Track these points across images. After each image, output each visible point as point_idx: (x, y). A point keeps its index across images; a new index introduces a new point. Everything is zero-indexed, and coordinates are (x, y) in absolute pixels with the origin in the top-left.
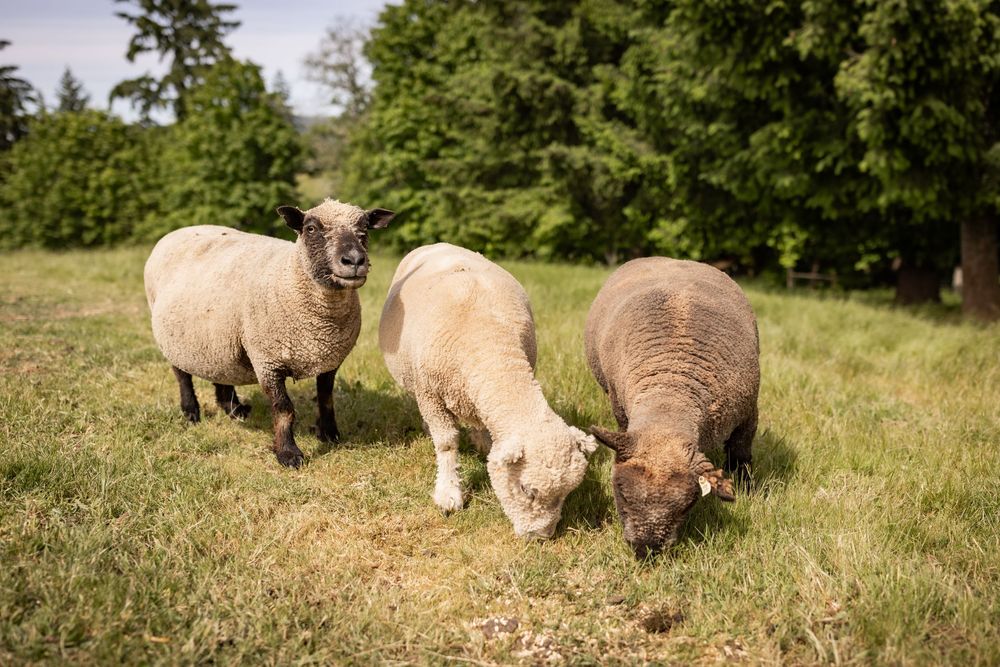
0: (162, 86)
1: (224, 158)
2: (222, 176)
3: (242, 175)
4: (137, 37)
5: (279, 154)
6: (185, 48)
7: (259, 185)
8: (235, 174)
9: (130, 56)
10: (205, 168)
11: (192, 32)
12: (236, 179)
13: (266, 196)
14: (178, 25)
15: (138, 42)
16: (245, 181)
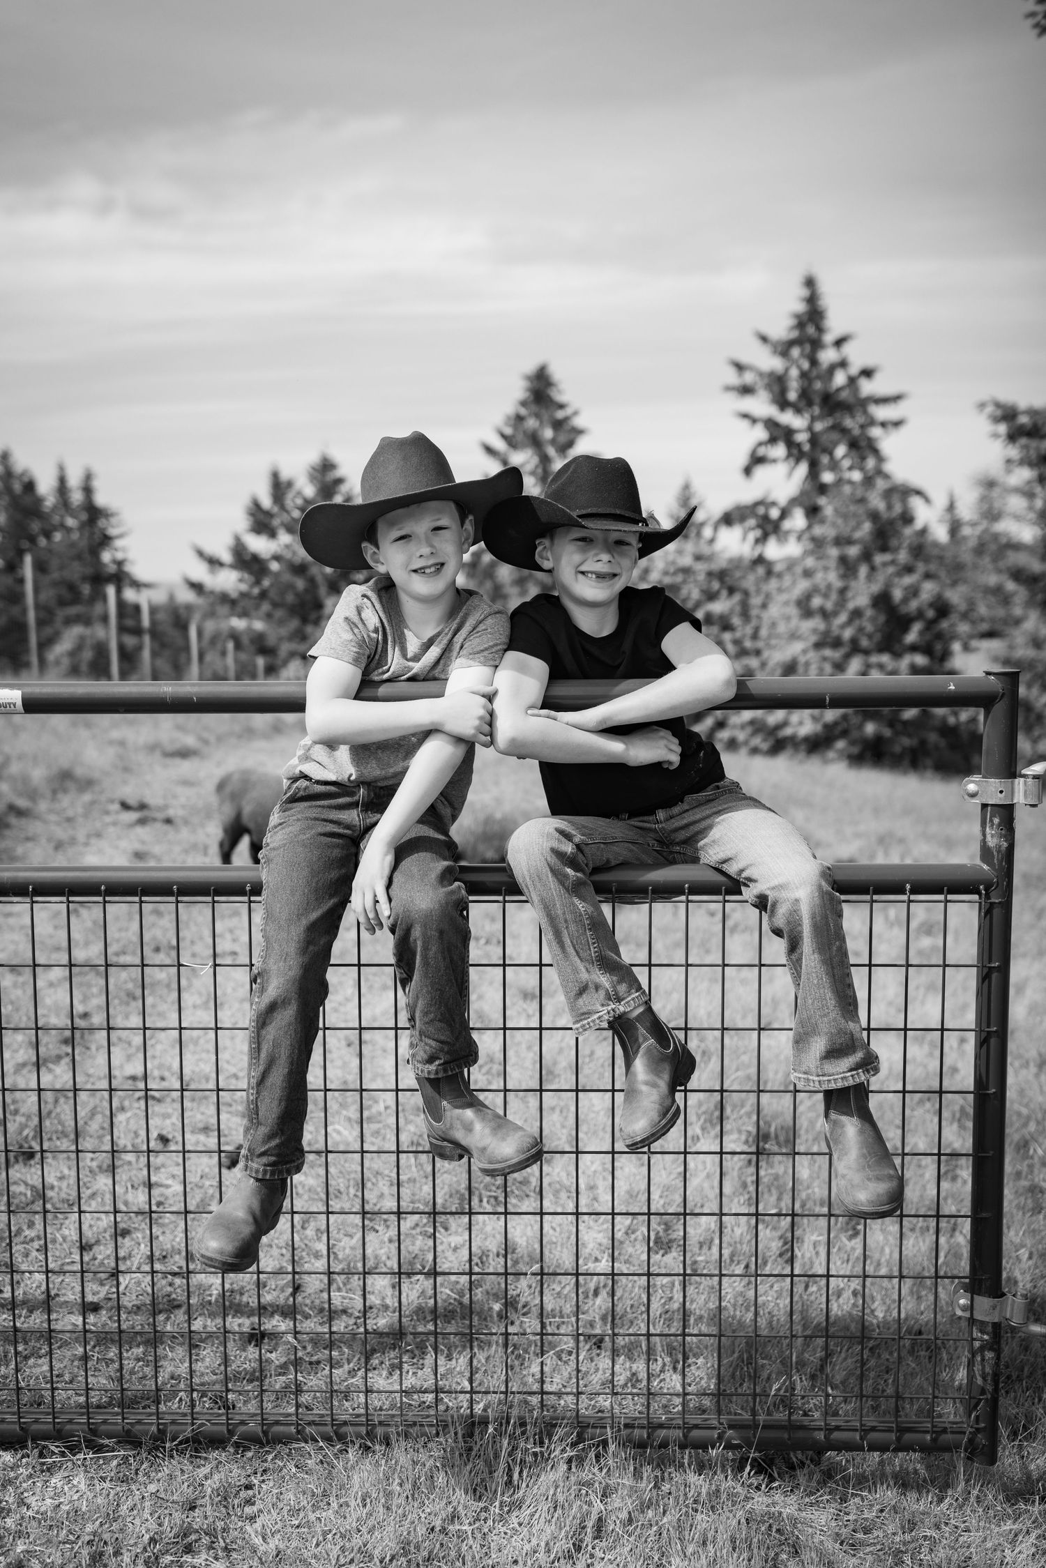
0: (785, 514)
1: (843, 618)
2: (837, 643)
3: (865, 643)
4: (760, 444)
5: (920, 615)
6: (825, 459)
7: (885, 658)
8: (854, 642)
9: (748, 471)
10: (815, 631)
11: (835, 436)
12: (855, 648)
14: (819, 426)
15: (762, 451)
16: (866, 652)
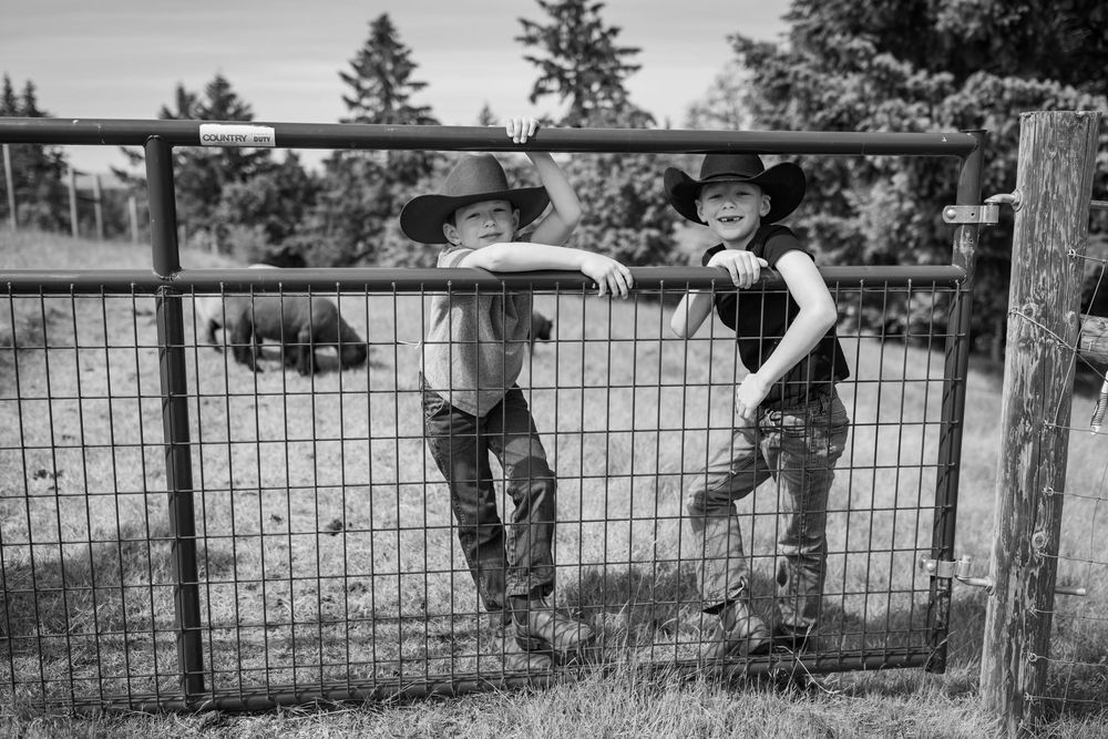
1: (601, 203)
3: (616, 220)
4: (542, 79)
5: (654, 201)
6: (585, 91)
7: (630, 232)
8: (609, 219)
9: (533, 99)
11: (592, 75)
12: (610, 224)
13: (635, 242)
14: (582, 68)
15: (542, 84)
16: (617, 227)
